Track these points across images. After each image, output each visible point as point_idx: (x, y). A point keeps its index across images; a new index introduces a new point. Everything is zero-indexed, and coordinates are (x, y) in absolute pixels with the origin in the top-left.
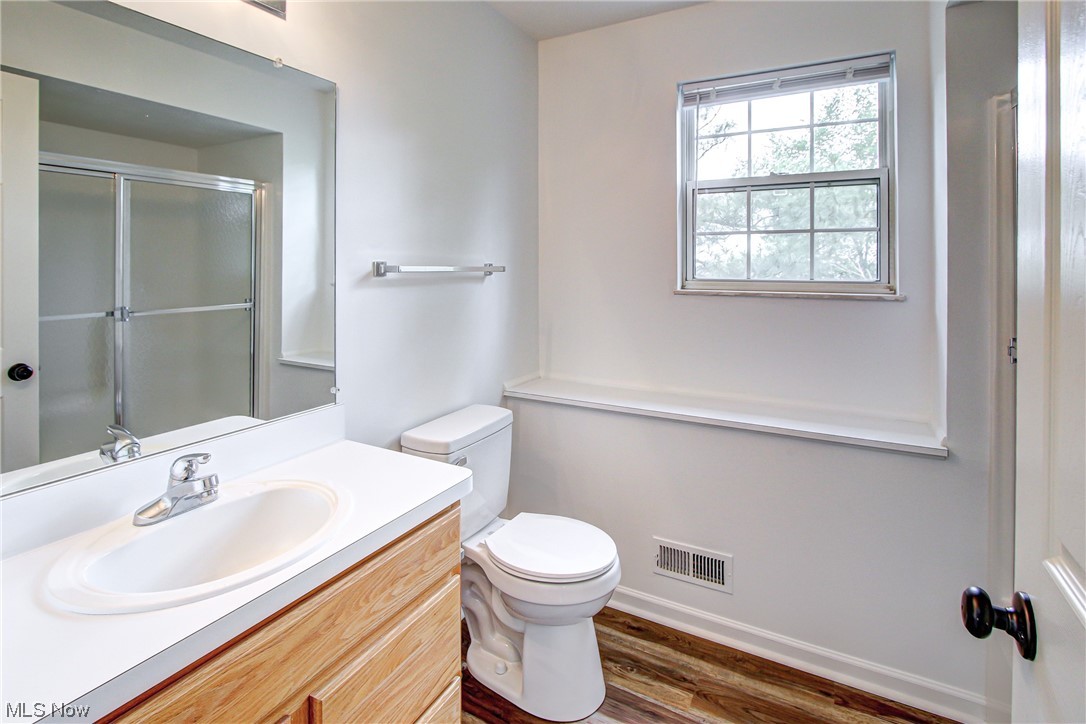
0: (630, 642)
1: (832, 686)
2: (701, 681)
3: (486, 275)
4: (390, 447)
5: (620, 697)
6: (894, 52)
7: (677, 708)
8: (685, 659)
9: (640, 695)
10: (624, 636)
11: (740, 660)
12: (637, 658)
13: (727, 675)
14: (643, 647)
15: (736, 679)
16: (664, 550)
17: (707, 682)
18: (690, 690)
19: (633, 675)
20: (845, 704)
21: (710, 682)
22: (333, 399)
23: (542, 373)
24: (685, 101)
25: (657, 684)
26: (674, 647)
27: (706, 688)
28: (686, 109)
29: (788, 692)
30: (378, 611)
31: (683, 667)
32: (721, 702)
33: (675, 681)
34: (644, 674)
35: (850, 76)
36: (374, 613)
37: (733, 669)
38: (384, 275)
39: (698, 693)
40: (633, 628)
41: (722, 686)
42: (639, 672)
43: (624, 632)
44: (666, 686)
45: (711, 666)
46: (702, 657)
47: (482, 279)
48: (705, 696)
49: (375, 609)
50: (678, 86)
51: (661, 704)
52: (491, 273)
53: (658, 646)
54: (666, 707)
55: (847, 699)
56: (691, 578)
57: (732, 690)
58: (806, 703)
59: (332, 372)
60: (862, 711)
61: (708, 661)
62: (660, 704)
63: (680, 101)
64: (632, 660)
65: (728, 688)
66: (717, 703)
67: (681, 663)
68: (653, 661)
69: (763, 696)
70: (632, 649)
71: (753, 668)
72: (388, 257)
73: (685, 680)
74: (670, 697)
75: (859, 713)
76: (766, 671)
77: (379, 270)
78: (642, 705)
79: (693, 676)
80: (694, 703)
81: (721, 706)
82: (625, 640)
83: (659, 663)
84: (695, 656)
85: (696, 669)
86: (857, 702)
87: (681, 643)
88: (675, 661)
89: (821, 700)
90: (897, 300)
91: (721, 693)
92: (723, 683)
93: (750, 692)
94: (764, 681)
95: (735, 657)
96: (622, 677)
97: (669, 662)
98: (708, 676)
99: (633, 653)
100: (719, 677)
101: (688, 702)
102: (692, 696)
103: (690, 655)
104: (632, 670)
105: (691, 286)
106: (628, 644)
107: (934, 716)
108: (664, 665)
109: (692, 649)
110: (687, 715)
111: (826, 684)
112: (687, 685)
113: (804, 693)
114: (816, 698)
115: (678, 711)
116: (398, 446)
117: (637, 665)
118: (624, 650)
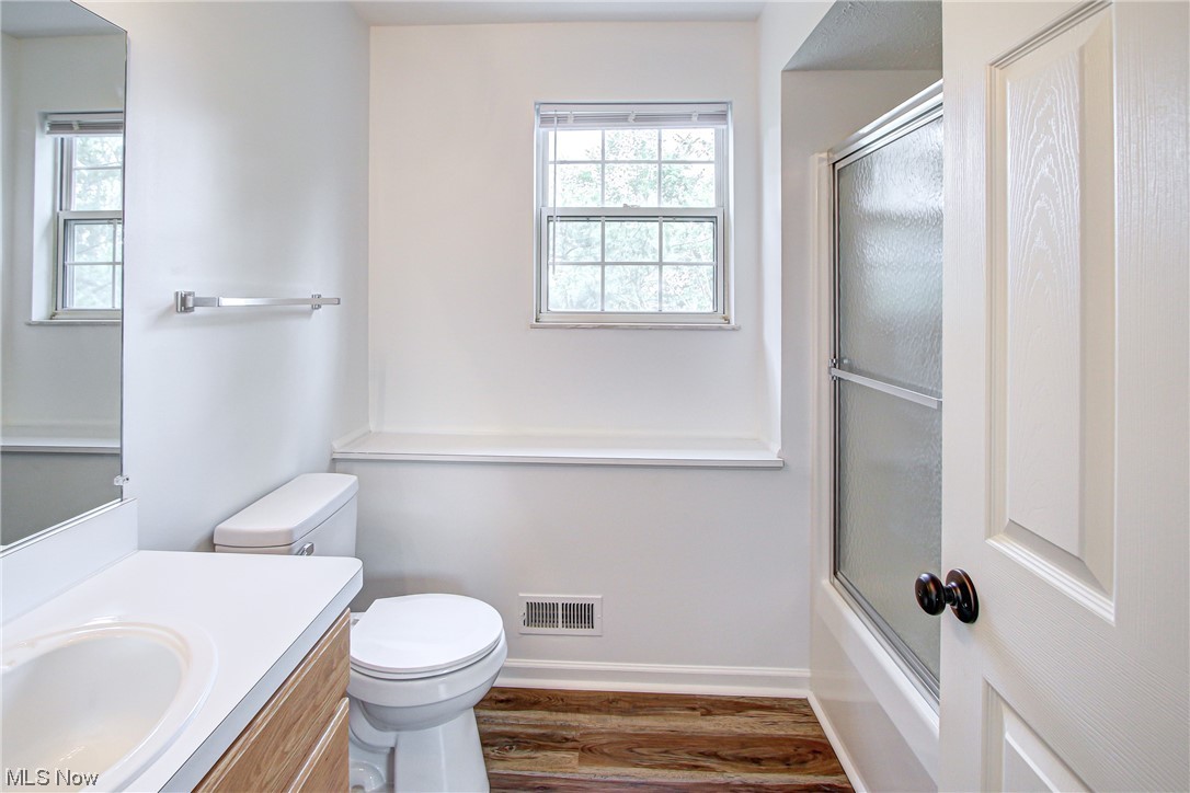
0: (503, 718)
1: (695, 699)
2: (582, 735)
3: (314, 308)
4: (198, 549)
5: (506, 783)
6: (731, 103)
7: (565, 773)
8: (561, 717)
9: (526, 773)
10: (493, 713)
11: (613, 701)
12: (514, 733)
13: (605, 720)
14: (517, 719)
15: (614, 722)
16: (531, 606)
17: (588, 734)
18: (575, 749)
19: (514, 754)
20: (708, 713)
21: (590, 734)
22: (119, 493)
23: (372, 426)
24: (542, 122)
25: (540, 754)
26: (548, 708)
27: (590, 741)
28: (542, 130)
29: (661, 718)
30: (270, 781)
31: (563, 727)
32: (606, 750)
33: (557, 745)
34: (525, 748)
35: (695, 119)
36: (267, 783)
37: (609, 712)
38: (191, 309)
39: (582, 750)
40: (502, 701)
41: (603, 733)
42: (519, 748)
43: (493, 709)
44: (550, 754)
45: (587, 716)
46: (578, 710)
47: (308, 314)
48: (590, 750)
49: (268, 778)
50: (536, 104)
51: (551, 775)
52: (319, 306)
53: (532, 712)
54: (556, 776)
55: (709, 707)
56: (561, 630)
57: (614, 733)
58: (679, 723)
59: (117, 456)
60: (724, 714)
61: (585, 713)
62: (547, 775)
63: (537, 121)
64: (510, 737)
65: (610, 734)
66: (603, 753)
67: (558, 723)
68: (531, 731)
69: (641, 730)
70: (505, 724)
71: (627, 705)
72: (197, 286)
73: (567, 740)
74: (557, 763)
75: (721, 717)
76: (638, 704)
77: (184, 304)
78: (530, 783)
79: (574, 733)
80: (581, 761)
81: (606, 754)
82: (496, 718)
83: (537, 731)
84: (571, 711)
85: (576, 724)
86: (718, 708)
87: (554, 702)
88: (552, 723)
89: (691, 716)
90: (734, 329)
91: (604, 741)
92: (603, 730)
93: (629, 731)
94: (638, 715)
95: (608, 700)
96: (503, 759)
97: (546, 726)
98: (588, 728)
99: (507, 729)
100: (598, 725)
101: (575, 762)
102: (577, 754)
103: (566, 712)
104: (511, 749)
105: (544, 317)
106: (501, 721)
107: (775, 699)
108: (542, 731)
109: (567, 705)
110: (578, 777)
111: (690, 699)
112: (570, 744)
113: (675, 715)
114: (686, 716)
115: (567, 776)
116: (210, 545)
117: (517, 741)
118: (498, 729)
